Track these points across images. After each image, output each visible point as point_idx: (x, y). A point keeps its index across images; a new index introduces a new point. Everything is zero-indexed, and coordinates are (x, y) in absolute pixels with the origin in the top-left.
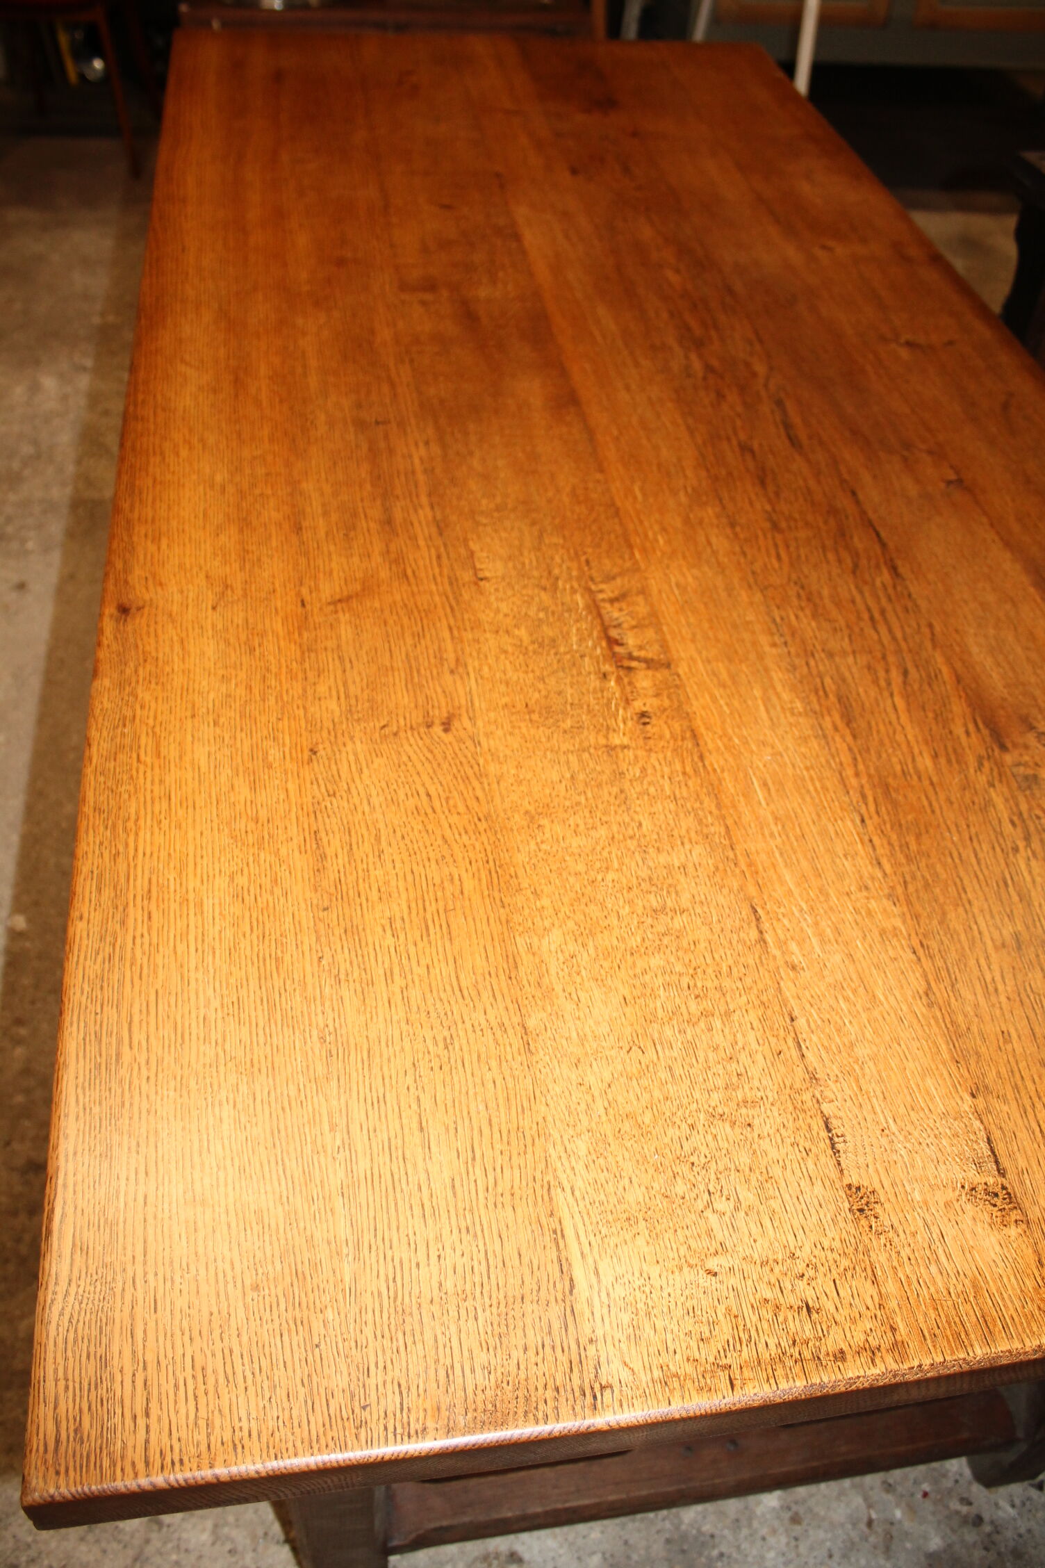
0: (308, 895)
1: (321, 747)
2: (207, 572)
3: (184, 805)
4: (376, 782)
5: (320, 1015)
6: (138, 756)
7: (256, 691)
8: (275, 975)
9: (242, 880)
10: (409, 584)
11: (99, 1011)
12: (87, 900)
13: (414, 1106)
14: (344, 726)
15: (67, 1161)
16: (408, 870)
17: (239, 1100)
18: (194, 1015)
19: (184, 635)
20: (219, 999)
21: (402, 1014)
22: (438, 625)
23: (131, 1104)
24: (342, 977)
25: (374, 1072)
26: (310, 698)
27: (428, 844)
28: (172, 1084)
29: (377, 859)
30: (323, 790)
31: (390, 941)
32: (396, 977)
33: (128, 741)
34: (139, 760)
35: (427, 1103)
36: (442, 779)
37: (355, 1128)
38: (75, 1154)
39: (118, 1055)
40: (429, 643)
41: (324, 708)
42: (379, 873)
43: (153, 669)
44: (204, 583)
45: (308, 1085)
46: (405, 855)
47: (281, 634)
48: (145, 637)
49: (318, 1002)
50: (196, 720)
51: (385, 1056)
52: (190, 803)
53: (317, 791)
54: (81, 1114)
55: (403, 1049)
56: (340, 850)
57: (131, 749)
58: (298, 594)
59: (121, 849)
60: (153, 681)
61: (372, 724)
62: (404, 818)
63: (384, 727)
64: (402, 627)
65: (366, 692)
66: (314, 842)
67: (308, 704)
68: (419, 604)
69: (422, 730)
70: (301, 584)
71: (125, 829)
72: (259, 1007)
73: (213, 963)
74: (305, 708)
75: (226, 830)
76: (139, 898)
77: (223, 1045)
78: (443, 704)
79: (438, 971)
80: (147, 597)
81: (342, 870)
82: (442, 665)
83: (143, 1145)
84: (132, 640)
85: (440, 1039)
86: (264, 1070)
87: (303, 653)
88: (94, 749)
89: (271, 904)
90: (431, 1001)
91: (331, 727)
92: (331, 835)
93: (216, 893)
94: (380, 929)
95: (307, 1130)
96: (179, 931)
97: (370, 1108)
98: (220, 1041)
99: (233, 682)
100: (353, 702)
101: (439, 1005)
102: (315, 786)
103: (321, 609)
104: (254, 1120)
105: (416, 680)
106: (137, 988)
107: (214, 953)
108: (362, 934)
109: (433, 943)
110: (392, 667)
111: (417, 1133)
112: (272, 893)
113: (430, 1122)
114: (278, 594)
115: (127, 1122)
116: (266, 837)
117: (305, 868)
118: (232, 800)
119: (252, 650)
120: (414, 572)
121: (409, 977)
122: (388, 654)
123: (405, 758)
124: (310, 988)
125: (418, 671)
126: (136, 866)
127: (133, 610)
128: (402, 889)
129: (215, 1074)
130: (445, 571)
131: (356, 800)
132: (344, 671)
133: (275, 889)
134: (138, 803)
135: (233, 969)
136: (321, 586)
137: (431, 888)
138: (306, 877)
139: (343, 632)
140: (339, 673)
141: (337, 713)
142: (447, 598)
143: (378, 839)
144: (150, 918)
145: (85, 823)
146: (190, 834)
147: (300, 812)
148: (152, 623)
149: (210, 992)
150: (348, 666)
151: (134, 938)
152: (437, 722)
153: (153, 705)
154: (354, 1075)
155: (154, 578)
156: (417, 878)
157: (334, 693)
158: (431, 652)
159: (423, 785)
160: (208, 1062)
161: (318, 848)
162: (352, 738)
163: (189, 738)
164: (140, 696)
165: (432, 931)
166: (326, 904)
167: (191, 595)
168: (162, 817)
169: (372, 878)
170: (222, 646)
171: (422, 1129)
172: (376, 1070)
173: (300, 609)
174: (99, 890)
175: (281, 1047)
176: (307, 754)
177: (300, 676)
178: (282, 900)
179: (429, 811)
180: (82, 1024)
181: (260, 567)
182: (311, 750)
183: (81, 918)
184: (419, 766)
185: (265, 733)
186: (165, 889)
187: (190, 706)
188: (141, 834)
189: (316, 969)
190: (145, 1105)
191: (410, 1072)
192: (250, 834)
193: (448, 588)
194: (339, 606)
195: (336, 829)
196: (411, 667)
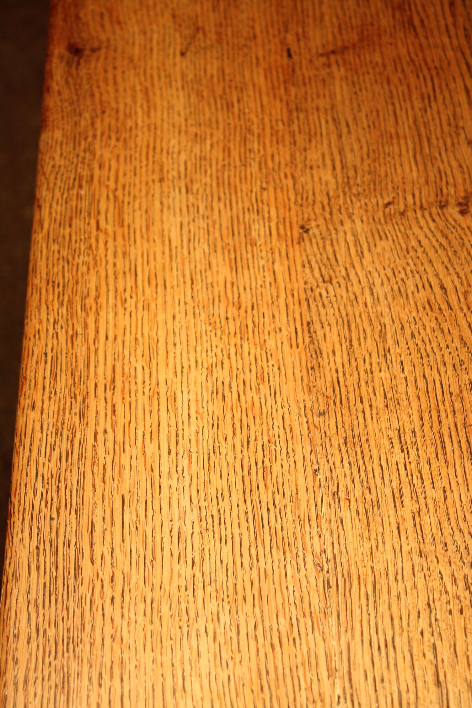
0: (300, 396)
1: (313, 224)
2: (173, 10)
3: (153, 282)
4: (380, 268)
5: (316, 538)
6: (98, 223)
7: (235, 154)
8: (262, 485)
9: (222, 374)
10: (417, 35)
11: (55, 515)
12: (40, 387)
13: (430, 655)
14: (341, 202)
15: (16, 690)
16: (419, 373)
17: (220, 631)
18: (166, 528)
19: (148, 84)
20: (196, 511)
21: (414, 544)
22: (452, 86)
23: (93, 628)
24: (342, 495)
25: (380, 610)
26: (300, 166)
27: (443, 345)
28: (141, 607)
29: (382, 360)
30: (317, 275)
31: (399, 456)
32: (407, 500)
33: (84, 205)
34: (98, 228)
35: (445, 652)
36: (458, 269)
37: (358, 676)
38: (26, 682)
39: (78, 569)
40: (441, 108)
41: (316, 178)
42: (385, 375)
43: (113, 122)
44: (170, 23)
45: (302, 620)
46: (415, 357)
47: (264, 88)
48: (102, 84)
49: (314, 523)
50: (165, 185)
51: (394, 593)
52: (160, 282)
53: (309, 275)
54: (34, 635)
55: (415, 587)
56: (337, 346)
57: (89, 215)
58: (283, 42)
59: (80, 331)
60: (113, 137)
61: (374, 201)
62: (414, 314)
63: (389, 204)
64: (409, 86)
65: (366, 163)
66: (307, 335)
67: (297, 174)
68: (429, 60)
69: (434, 210)
70: (286, 31)
71: (84, 307)
72: (244, 524)
73: (189, 468)
74: (293, 177)
75: (203, 316)
76: (101, 388)
77: (202, 566)
78: (460, 181)
79: (456, 496)
80: (103, 37)
81: (340, 369)
82: (458, 135)
83: (106, 677)
84: (86, 87)
85: (460, 577)
86: (249, 598)
87: (290, 112)
88: (45, 212)
89: (257, 405)
90: (447, 532)
91: (326, 202)
92: (327, 328)
93: (192, 387)
94: (387, 442)
95: (301, 674)
96: (148, 430)
97: (376, 653)
98: (197, 560)
99: (208, 142)
100: (351, 173)
101: (457, 536)
102: (307, 270)
103: (311, 61)
104: (238, 657)
105: (427, 150)
106: (99, 492)
107: (190, 457)
108: (365, 446)
109: (451, 463)
110: (397, 134)
111: (433, 688)
112: (258, 391)
113: (448, 676)
114: (259, 40)
115: (88, 647)
116: (251, 325)
117: (297, 364)
118: (210, 280)
119: (229, 106)
120: (422, 21)
121: (422, 501)
122: (392, 118)
123: (414, 243)
124: (303, 504)
125: (429, 140)
126: (96, 350)
127: (87, 52)
128: (412, 396)
129: (191, 599)
130: (460, 21)
131: (357, 289)
132: (340, 136)
133: (261, 387)
134: (99, 277)
135: (213, 477)
136: (311, 34)
137: (447, 397)
138: (298, 375)
139: (338, 90)
140: (334, 137)
141: (332, 185)
142: (463, 54)
143: (383, 335)
144: (114, 411)
145: (36, 297)
146: (161, 317)
147: (290, 299)
148: (110, 68)
149: (185, 502)
150: (345, 130)
151: (96, 434)
152: (452, 201)
153: (114, 163)
154: (357, 612)
155: (111, 16)
156: (431, 386)
157: (328, 162)
158: (444, 118)
159: (437, 275)
160: (183, 583)
161: (312, 342)
162: (350, 216)
163: (157, 205)
164: (98, 153)
165: (448, 448)
166: (322, 408)
167: (155, 36)
168: (127, 295)
169: (376, 380)
170: (194, 99)
171: (438, 683)
172: (383, 608)
173: (286, 60)
174: (54, 376)
175: (270, 572)
176: (296, 231)
177: (287, 138)
178: (270, 401)
179: (444, 307)
180: (35, 530)
181: (237, 7)
182: (302, 227)
183: (33, 407)
184: (431, 254)
185: (247, 204)
186: (132, 380)
187: (157, 168)
188: (103, 314)
189: (311, 484)
190: (108, 630)
191: (424, 614)
192: (231, 321)
193: (463, 42)
194: (332, 58)
195: (333, 321)
196: (420, 135)
